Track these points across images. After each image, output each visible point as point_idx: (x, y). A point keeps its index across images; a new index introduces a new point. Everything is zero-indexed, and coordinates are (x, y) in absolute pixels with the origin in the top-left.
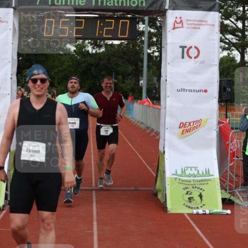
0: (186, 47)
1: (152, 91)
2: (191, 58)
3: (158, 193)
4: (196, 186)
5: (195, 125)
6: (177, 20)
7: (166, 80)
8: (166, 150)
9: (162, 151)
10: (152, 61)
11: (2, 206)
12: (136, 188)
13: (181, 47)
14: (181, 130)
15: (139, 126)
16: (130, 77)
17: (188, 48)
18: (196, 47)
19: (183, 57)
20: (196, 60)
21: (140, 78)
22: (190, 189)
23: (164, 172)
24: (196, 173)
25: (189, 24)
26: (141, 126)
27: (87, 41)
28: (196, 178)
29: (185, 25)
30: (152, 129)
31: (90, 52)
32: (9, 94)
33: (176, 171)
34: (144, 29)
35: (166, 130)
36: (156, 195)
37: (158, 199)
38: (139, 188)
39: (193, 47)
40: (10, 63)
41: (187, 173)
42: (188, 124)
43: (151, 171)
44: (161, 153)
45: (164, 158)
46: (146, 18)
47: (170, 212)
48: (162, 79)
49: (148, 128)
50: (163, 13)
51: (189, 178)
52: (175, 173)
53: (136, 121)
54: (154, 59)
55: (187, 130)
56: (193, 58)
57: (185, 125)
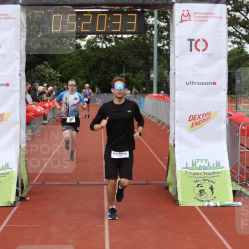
0: (194, 40)
1: (163, 84)
2: (199, 50)
3: (169, 187)
4: (207, 178)
5: (204, 118)
6: (184, 13)
7: (175, 74)
8: (176, 143)
9: (173, 145)
10: (162, 54)
11: (13, 202)
12: (147, 181)
13: (189, 40)
14: (191, 123)
15: (150, 120)
16: (141, 71)
18: (204, 40)
19: (191, 50)
20: (204, 52)
21: (151, 72)
22: (201, 182)
23: (175, 165)
24: (206, 165)
25: (196, 17)
26: (153, 120)
28: (207, 171)
29: (192, 18)
30: (163, 122)
32: (18, 91)
33: (187, 164)
34: (154, 22)
35: (176, 123)
36: (167, 188)
37: (170, 193)
38: (149, 182)
39: (201, 40)
40: (19, 60)
41: (198, 165)
42: (197, 117)
43: (163, 165)
44: (171, 145)
45: (174, 151)
46: (156, 12)
47: (182, 205)
48: (171, 72)
49: (159, 121)
50: (171, 6)
51: (200, 171)
52: (186, 166)
53: (147, 115)
54: (165, 52)
55: (196, 123)
56: (201, 51)
57: (195, 117)
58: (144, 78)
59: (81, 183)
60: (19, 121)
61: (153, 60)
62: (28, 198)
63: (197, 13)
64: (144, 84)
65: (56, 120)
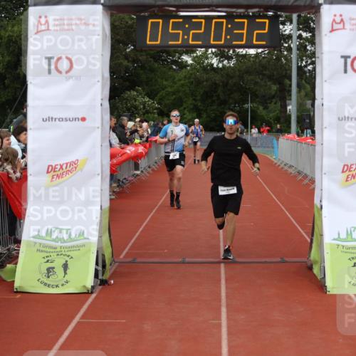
0: (349, 57)
1: (304, 120)
3: (314, 267)
6: (336, 18)
7: (323, 105)
8: (324, 204)
9: (319, 206)
10: (304, 77)
11: (90, 287)
12: (282, 258)
13: (342, 57)
14: (345, 175)
15: (286, 171)
16: (274, 100)
17: (352, 58)
19: (346, 71)
21: (288, 102)
23: (322, 235)
25: (353, 25)
26: (290, 170)
27: (210, 51)
29: (347, 26)
30: (305, 174)
31: (215, 66)
32: (98, 128)
33: (339, 234)
34: (292, 32)
35: (324, 176)
36: (311, 268)
37: (314, 275)
38: (287, 259)
40: (100, 84)
41: (354, 236)
42: (354, 166)
43: (304, 234)
44: (317, 207)
45: (321, 215)
46: (295, 17)
47: (331, 293)
48: (317, 103)
49: (299, 173)
50: (316, 9)
52: (337, 237)
53: (281, 163)
54: (308, 74)
55: (353, 175)
57: (351, 168)
58: (278, 112)
59: (187, 260)
60: (99, 171)
61: (290, 86)
62: (112, 282)
63: (353, 19)
64: (278, 120)
65: (153, 170)
